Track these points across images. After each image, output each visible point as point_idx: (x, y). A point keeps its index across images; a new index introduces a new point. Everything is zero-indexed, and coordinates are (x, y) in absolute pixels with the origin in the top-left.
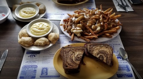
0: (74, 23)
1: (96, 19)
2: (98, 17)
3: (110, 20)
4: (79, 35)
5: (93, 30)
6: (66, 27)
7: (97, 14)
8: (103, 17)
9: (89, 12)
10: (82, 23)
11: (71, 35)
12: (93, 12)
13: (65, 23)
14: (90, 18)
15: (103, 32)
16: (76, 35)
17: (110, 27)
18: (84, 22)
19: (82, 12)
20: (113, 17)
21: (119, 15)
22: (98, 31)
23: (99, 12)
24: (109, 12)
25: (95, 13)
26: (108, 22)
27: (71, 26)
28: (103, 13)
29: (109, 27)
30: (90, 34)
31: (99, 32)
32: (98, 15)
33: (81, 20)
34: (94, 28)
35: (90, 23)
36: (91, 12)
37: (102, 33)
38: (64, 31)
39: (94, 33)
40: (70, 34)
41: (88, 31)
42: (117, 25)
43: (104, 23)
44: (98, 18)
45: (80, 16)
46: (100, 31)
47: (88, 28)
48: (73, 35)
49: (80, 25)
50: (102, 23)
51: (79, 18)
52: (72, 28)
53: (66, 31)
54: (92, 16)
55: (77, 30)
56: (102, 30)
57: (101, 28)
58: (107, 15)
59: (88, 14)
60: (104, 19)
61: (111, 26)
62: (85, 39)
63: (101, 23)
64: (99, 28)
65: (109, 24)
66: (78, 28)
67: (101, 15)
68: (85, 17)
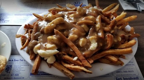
0: (42, 32)
1: (89, 25)
2: (91, 20)
3: (116, 27)
4: (49, 60)
5: (82, 49)
6: (27, 41)
7: (90, 14)
8: (102, 21)
9: (75, 10)
10: (57, 34)
11: (33, 59)
12: (82, 11)
13: (27, 32)
14: (75, 23)
15: (103, 53)
16: (45, 59)
17: (118, 41)
18: (62, 31)
19: (62, 11)
20: (122, 21)
21: (133, 17)
22: (92, 51)
23: (93, 10)
24: (113, 11)
25: (87, 13)
26: (112, 32)
27: (36, 38)
28: (101, 12)
29: (116, 41)
30: (76, 58)
31: (94, 53)
32: (92, 15)
33: (55, 28)
34: (84, 44)
35: (74, 33)
36: (77, 10)
37: (101, 54)
38: (22, 49)
39: (84, 56)
40: (33, 57)
41: (71, 50)
42: (129, 36)
43: (105, 32)
44: (91, 22)
45: (56, 18)
46: (97, 51)
47: (70, 44)
48: (37, 60)
49: (54, 37)
50: (100, 34)
51: (53, 23)
52: (36, 44)
53: (26, 49)
54: (80, 18)
55: (46, 49)
56: (100, 49)
57: (98, 44)
58: (108, 16)
59: (72, 15)
60: (104, 24)
61: (120, 39)
62: (63, 71)
63: (97, 32)
64: (94, 46)
65: (115, 35)
66: (49, 45)
67: (99, 17)
68: (66, 20)
